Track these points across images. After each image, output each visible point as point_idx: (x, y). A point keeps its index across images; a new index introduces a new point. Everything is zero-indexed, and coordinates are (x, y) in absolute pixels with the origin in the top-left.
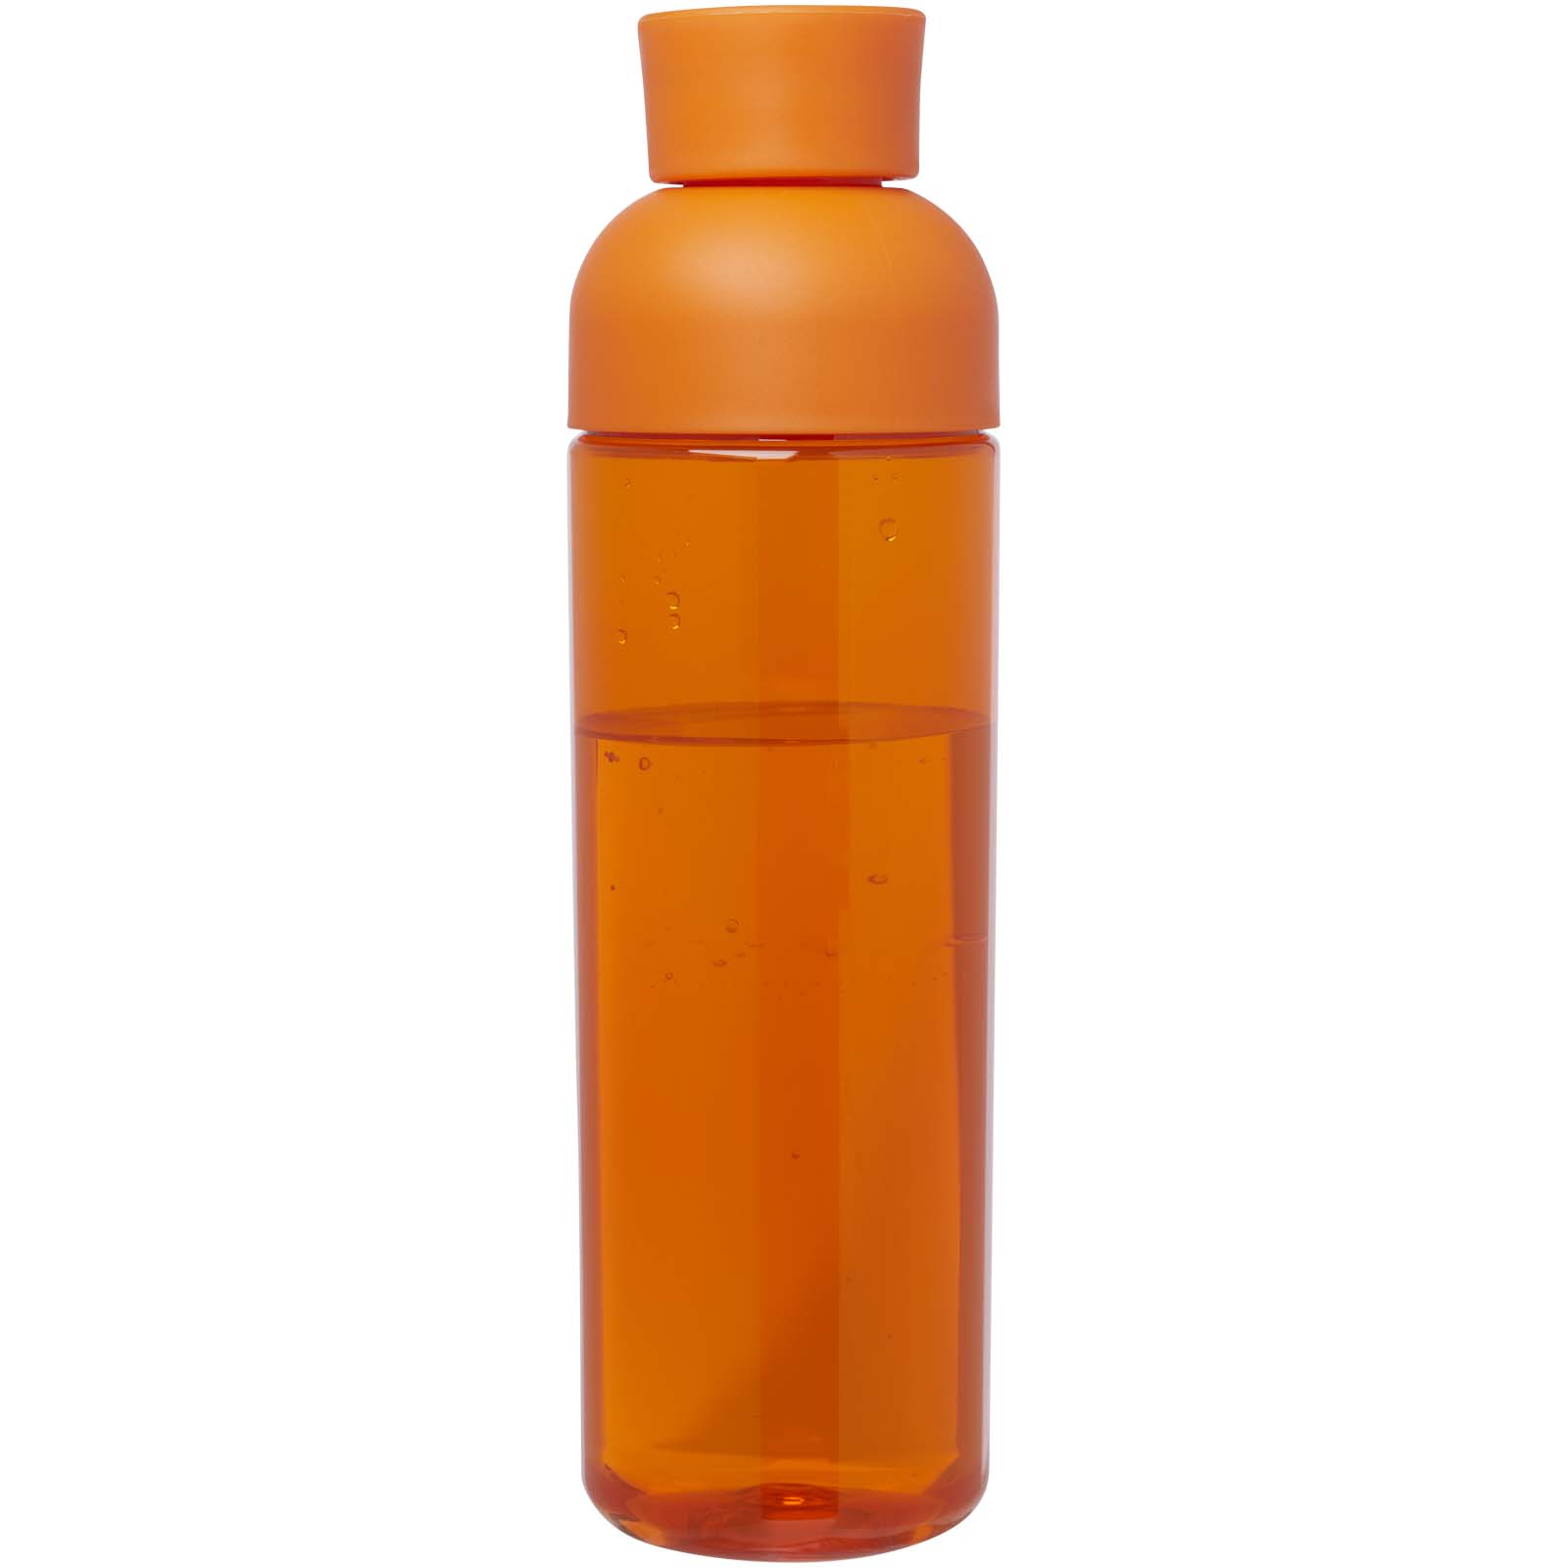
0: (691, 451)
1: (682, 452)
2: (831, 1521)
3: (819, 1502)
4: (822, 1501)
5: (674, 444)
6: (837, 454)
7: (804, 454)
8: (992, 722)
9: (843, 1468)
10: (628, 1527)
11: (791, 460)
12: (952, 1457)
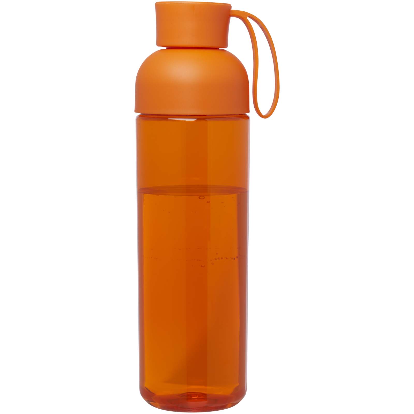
0: (169, 119)
1: (167, 119)
2: (206, 402)
3: (201, 397)
4: (203, 396)
5: (165, 117)
6: (207, 120)
7: (198, 119)
8: (248, 191)
9: (208, 388)
10: (151, 403)
11: (195, 121)
12: (238, 384)
